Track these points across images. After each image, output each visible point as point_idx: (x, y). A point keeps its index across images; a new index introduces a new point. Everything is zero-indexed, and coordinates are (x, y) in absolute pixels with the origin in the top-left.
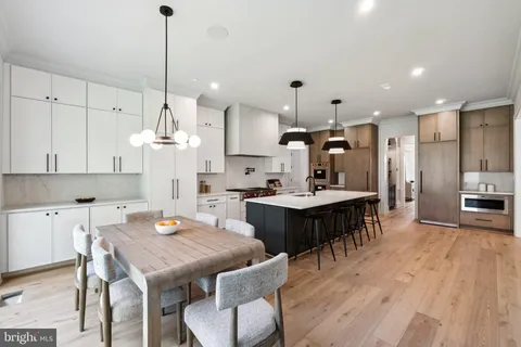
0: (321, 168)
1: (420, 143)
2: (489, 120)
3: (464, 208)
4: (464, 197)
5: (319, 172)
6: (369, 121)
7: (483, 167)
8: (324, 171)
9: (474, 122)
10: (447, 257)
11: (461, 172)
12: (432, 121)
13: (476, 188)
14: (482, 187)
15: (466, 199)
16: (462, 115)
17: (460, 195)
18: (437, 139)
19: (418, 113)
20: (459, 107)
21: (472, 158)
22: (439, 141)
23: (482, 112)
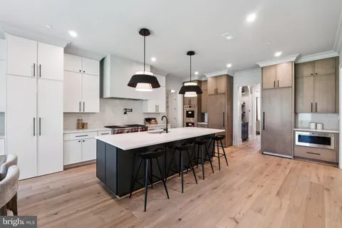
0: (191, 109)
1: (263, 89)
2: (319, 70)
3: (297, 143)
4: (297, 134)
5: (190, 113)
6: (225, 72)
7: (314, 109)
8: (193, 112)
9: (306, 72)
10: (278, 193)
11: (296, 113)
12: (273, 71)
13: (307, 126)
14: (313, 126)
15: (300, 136)
16: (297, 66)
17: (294, 132)
18: (276, 86)
19: (261, 65)
20: (293, 59)
21: (305, 102)
22: (278, 88)
23: (313, 63)
